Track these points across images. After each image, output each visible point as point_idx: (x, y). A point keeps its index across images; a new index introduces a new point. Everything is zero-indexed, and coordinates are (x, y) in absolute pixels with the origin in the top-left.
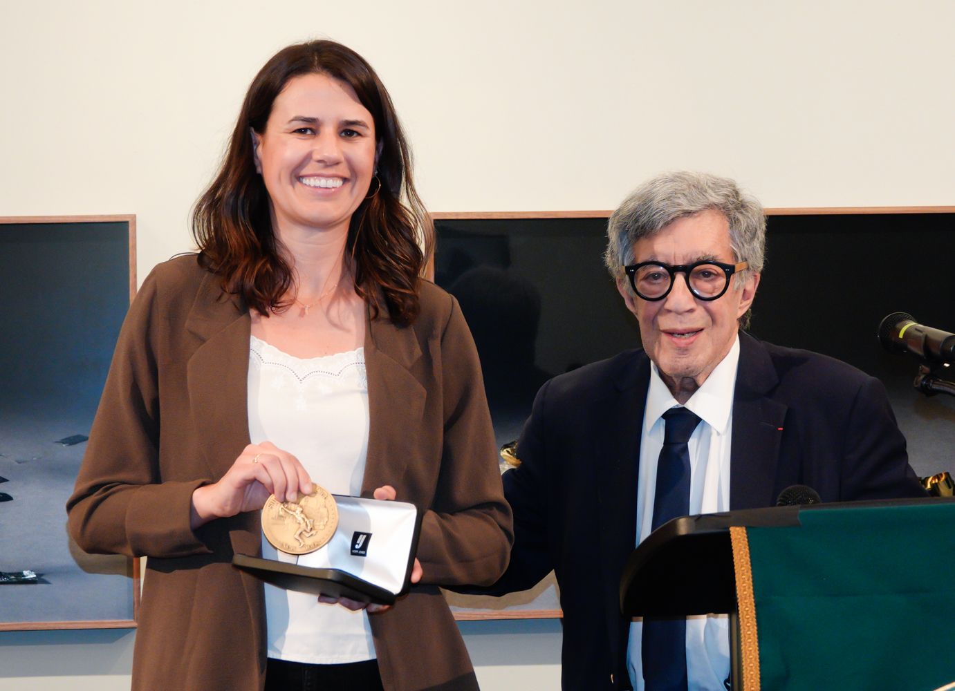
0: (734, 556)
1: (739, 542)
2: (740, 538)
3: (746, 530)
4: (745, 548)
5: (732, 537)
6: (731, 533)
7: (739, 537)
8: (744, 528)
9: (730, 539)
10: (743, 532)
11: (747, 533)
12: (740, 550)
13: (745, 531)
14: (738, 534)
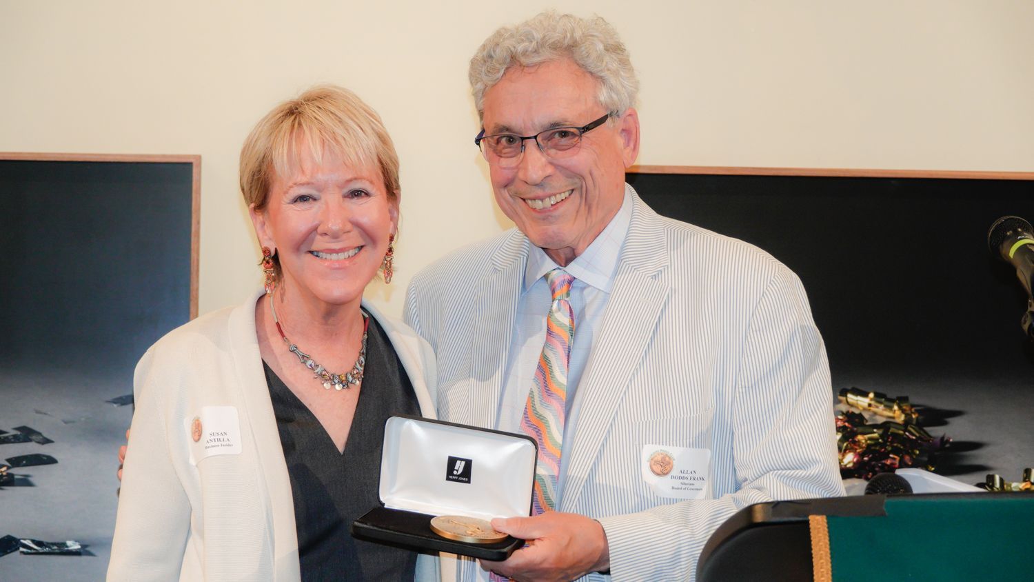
0: (813, 547)
1: (818, 532)
2: (819, 528)
3: (827, 519)
4: (825, 539)
5: (811, 526)
6: (810, 522)
7: (818, 525)
8: (824, 517)
9: (809, 529)
10: (823, 521)
11: (828, 523)
12: (819, 541)
13: (825, 520)
14: (818, 524)
